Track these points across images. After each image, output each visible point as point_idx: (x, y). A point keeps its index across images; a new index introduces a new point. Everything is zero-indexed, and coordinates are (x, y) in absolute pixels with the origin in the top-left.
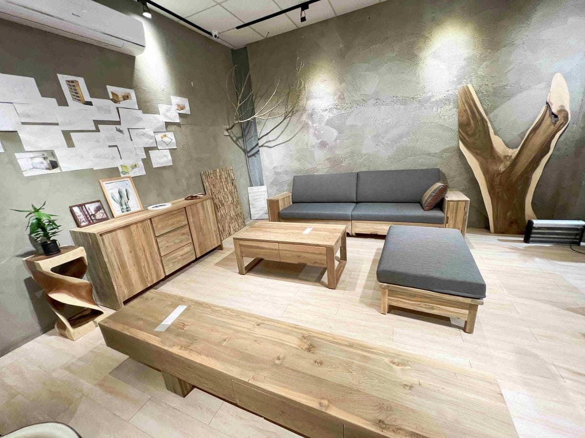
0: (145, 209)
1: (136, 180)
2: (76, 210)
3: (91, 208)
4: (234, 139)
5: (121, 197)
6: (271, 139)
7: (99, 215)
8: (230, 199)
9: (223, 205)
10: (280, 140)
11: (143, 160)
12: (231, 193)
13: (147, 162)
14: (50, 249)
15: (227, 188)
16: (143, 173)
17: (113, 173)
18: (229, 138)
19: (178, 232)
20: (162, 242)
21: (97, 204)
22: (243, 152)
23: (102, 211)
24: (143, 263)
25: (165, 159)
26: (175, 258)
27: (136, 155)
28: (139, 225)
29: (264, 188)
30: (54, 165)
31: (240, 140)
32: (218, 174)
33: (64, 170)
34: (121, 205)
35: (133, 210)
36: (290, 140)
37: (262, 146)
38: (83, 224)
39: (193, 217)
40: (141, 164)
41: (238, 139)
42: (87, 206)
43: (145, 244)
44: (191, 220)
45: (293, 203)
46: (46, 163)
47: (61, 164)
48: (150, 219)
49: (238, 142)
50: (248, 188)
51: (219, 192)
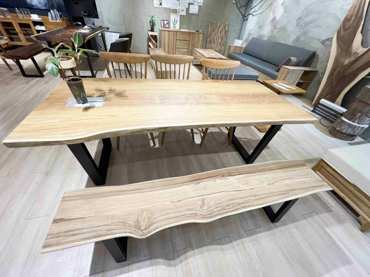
0: (180, 29)
1: (181, 16)
2: (162, 21)
3: (166, 22)
5: (174, 22)
7: (167, 26)
10: (258, 12)
11: (187, 8)
12: (222, 38)
16: (185, 14)
17: (175, 11)
18: (235, 4)
19: (185, 42)
20: (178, 42)
21: (167, 22)
23: (168, 25)
25: (195, 10)
26: (180, 51)
27: (185, 5)
28: (173, 32)
33: (163, 7)
34: (174, 25)
35: (176, 28)
36: (262, 12)
37: (251, 14)
39: (192, 39)
40: (185, 10)
41: (241, 7)
42: (165, 21)
43: (172, 40)
45: (243, 53)
48: (177, 32)
49: (240, 9)
50: (235, 40)
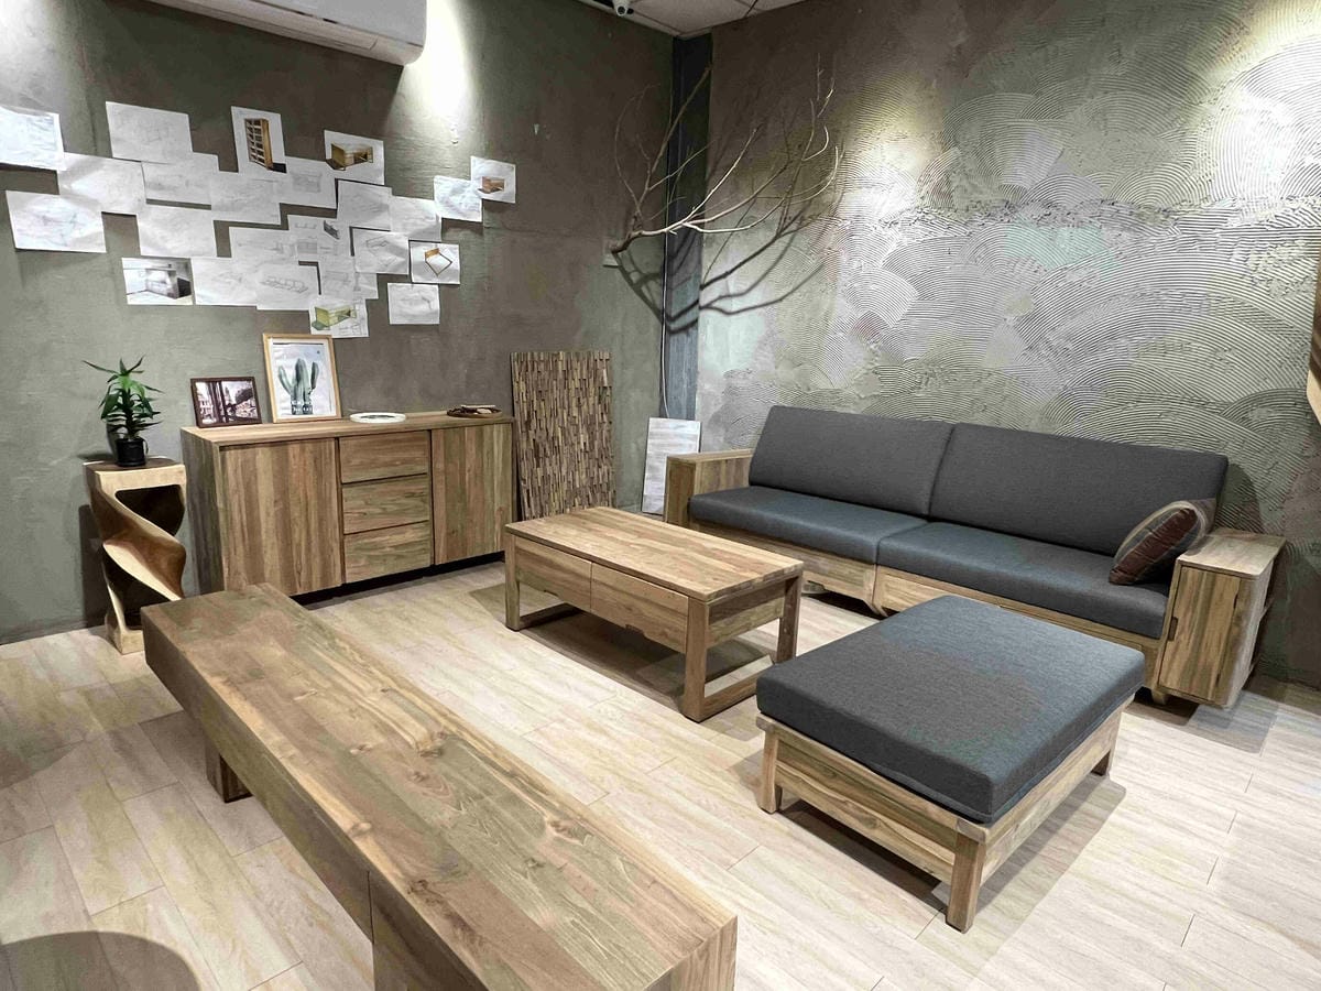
0: (344, 415)
1: (341, 347)
2: (202, 388)
3: (232, 390)
4: (635, 277)
5: (298, 378)
6: (732, 290)
7: (244, 410)
8: (583, 438)
9: (556, 450)
10: (756, 297)
11: (370, 303)
12: (590, 425)
13: (378, 308)
14: (129, 453)
15: (579, 406)
16: (364, 332)
17: (294, 324)
18: (618, 273)
19: (401, 486)
20: (354, 501)
21: (245, 385)
22: (654, 320)
23: (251, 402)
24: (298, 535)
25: (424, 307)
26: (375, 547)
27: (356, 289)
28: (309, 447)
29: (692, 428)
30: (184, 289)
31: (653, 285)
32: (561, 366)
33: (199, 301)
34: (295, 397)
35: (317, 413)
36: (781, 300)
37: (708, 307)
38: (206, 421)
39: (447, 459)
40: (362, 310)
41: (645, 279)
42: (224, 384)
43: (311, 493)
44: (439, 466)
45: (752, 483)
46: (170, 284)
47: (197, 289)
48: (337, 439)
49: (644, 289)
50: (651, 419)
51: (554, 414)
